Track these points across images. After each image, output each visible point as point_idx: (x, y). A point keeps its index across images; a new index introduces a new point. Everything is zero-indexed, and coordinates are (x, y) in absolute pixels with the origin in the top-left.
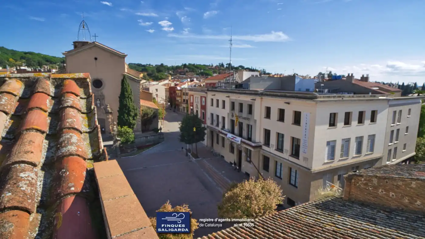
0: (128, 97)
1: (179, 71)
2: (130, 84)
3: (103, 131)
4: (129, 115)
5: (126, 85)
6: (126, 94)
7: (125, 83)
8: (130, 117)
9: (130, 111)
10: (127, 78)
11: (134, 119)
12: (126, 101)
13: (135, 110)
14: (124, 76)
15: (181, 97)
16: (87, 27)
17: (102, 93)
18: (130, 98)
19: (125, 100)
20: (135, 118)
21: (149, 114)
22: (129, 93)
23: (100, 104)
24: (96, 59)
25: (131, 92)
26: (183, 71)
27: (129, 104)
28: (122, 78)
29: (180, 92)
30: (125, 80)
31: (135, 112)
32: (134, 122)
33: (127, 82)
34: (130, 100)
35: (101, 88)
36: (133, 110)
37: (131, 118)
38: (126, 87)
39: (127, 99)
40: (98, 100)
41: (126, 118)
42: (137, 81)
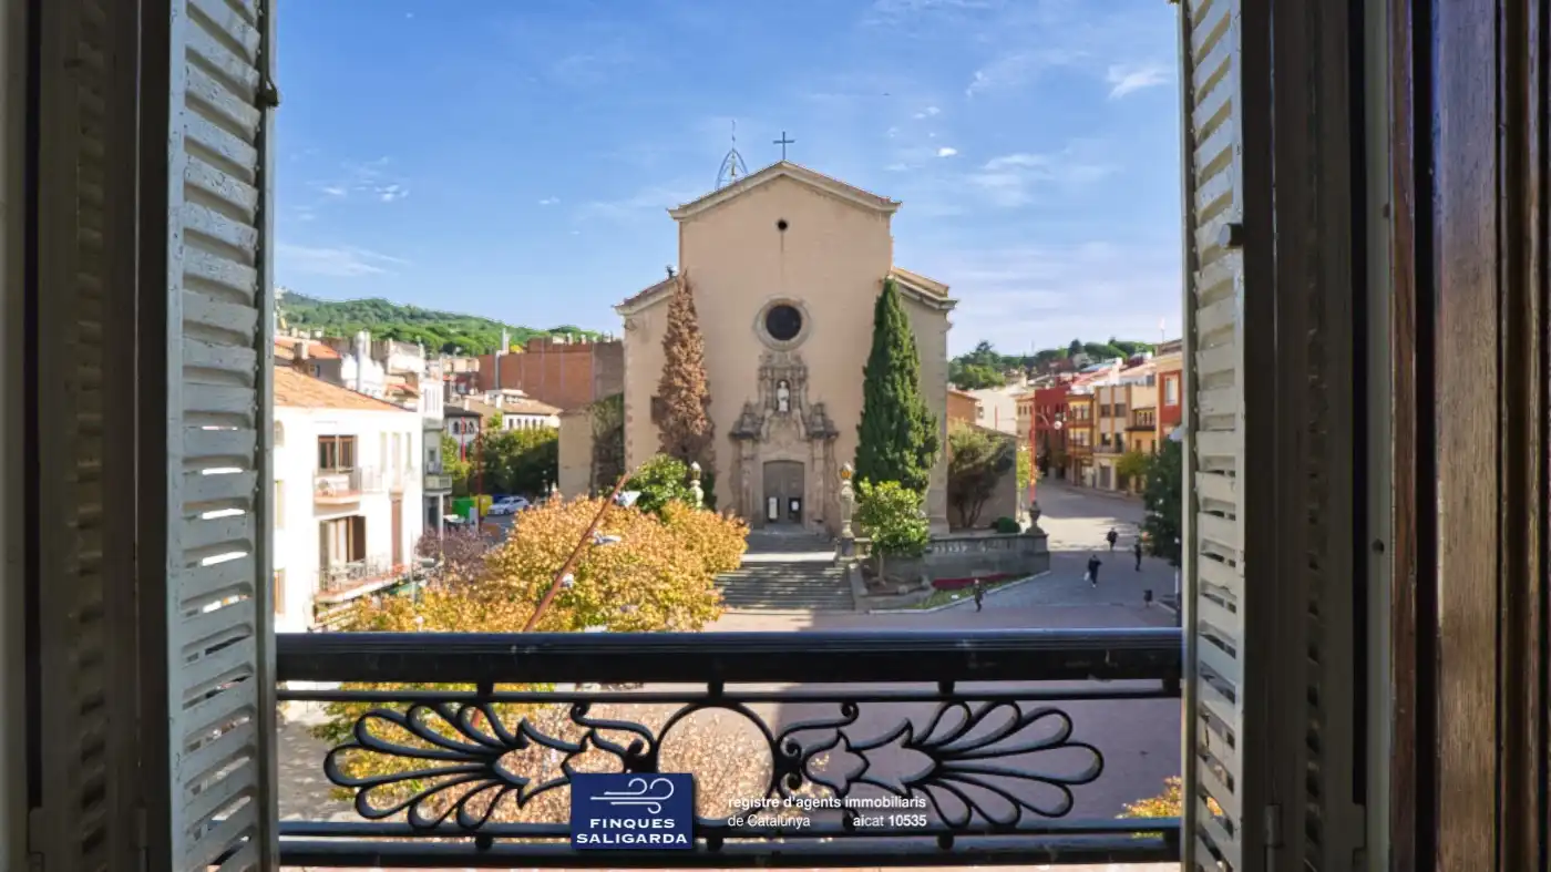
0: (902, 367)
2: (908, 314)
3: (794, 512)
4: (902, 442)
5: (894, 319)
6: (894, 353)
7: (890, 312)
8: (906, 453)
9: (909, 426)
10: (898, 295)
11: (921, 463)
12: (893, 382)
13: (927, 423)
14: (887, 287)
15: (1092, 426)
17: (798, 358)
18: (910, 373)
19: (889, 377)
20: (927, 458)
21: (980, 450)
22: (906, 353)
23: (789, 402)
24: (783, 225)
25: (914, 348)
26: (1068, 364)
27: (905, 399)
28: (880, 294)
29: (1086, 404)
30: (890, 300)
31: (926, 433)
32: (921, 473)
33: (896, 306)
34: (908, 378)
35: (793, 340)
36: (920, 425)
37: (911, 458)
38: (896, 328)
39: (897, 376)
40: (783, 384)
41: (890, 456)
42: (936, 306)
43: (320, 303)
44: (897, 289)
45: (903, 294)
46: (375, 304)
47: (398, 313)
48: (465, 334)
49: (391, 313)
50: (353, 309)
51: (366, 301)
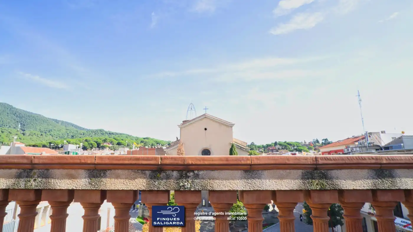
1: (271, 148)
2: (238, 152)
7: (234, 152)
10: (235, 147)
14: (232, 145)
16: (194, 108)
24: (206, 129)
26: (275, 148)
28: (231, 147)
30: (233, 149)
33: (235, 150)
42: (245, 150)
43: (87, 130)
44: (235, 145)
45: (237, 147)
46: (101, 131)
47: (106, 133)
48: (122, 140)
49: (105, 133)
50: (95, 132)
51: (98, 130)
